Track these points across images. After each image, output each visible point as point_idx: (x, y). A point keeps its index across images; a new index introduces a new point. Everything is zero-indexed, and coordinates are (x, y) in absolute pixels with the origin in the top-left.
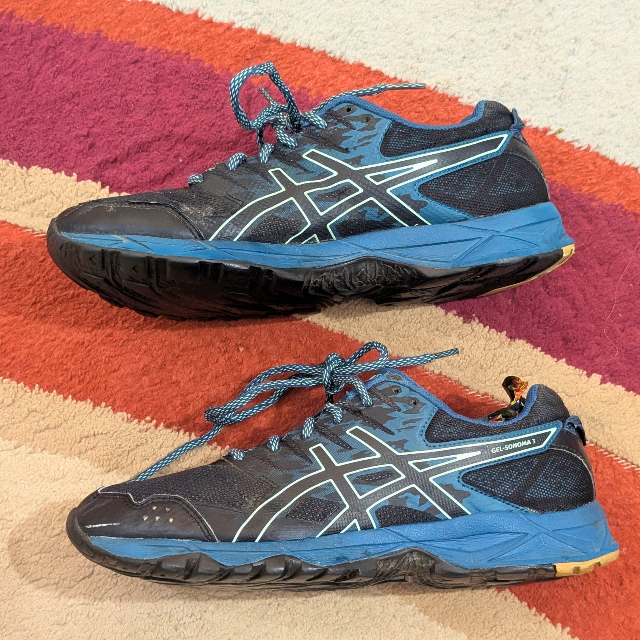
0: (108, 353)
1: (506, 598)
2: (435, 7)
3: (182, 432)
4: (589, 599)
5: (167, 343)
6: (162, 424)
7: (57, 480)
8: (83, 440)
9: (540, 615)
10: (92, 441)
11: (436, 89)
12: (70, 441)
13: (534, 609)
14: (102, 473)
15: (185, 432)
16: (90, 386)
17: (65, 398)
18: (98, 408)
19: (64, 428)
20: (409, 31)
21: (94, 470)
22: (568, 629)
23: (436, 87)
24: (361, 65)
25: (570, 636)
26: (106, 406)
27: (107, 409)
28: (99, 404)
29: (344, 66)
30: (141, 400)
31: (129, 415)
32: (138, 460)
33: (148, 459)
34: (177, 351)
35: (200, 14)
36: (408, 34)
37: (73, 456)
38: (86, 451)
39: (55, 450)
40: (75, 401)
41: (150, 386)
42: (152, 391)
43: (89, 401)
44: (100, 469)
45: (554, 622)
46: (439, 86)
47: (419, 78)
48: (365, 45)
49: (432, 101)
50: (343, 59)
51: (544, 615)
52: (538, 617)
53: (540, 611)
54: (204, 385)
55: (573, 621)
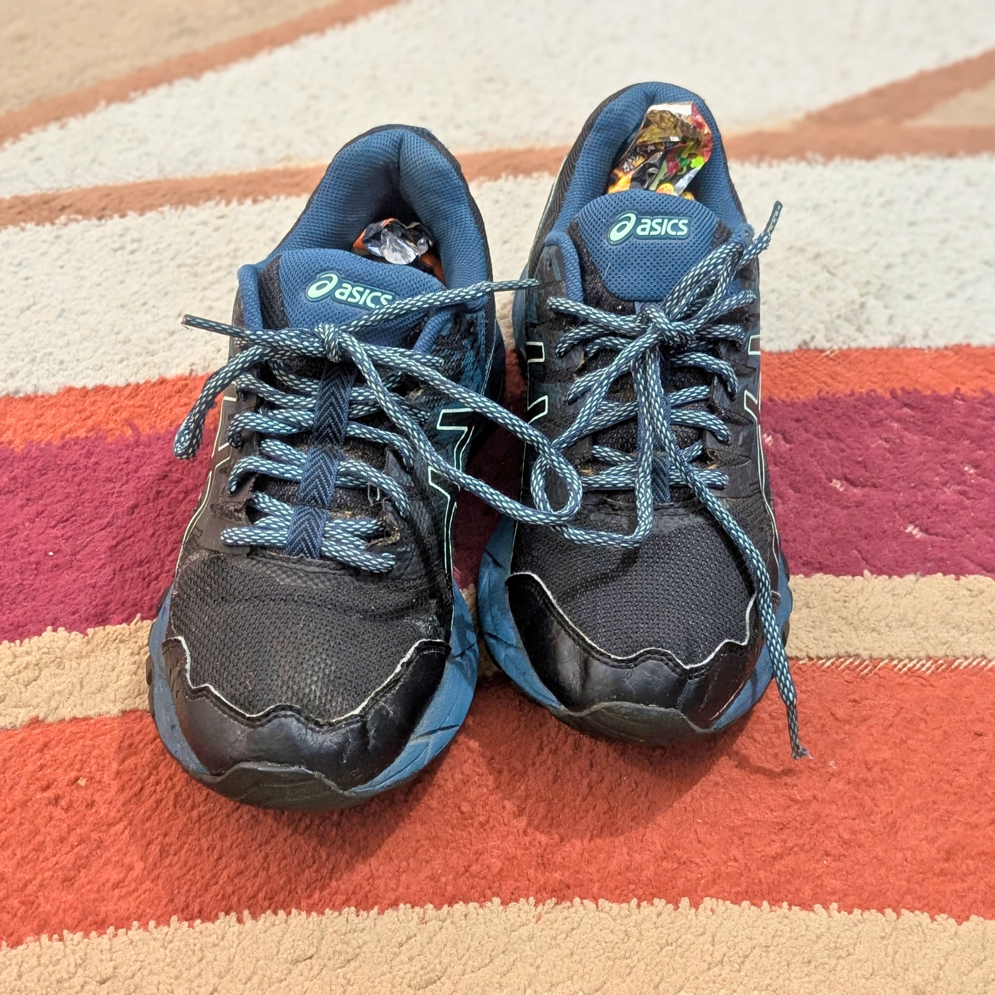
1: (712, 910)
4: (833, 852)
6: (4, 943)
9: (781, 907)
11: (194, 374)
13: (765, 904)
15: (50, 939)
20: (116, 329)
22: (834, 906)
23: (192, 371)
24: (70, 390)
25: (844, 913)
29: (47, 401)
36: (118, 333)
45: (806, 906)
46: (194, 367)
47: (161, 370)
48: (63, 367)
49: (196, 388)
50: (40, 393)
51: (785, 905)
52: (779, 912)
53: (775, 902)
54: (46, 859)
55: (834, 893)
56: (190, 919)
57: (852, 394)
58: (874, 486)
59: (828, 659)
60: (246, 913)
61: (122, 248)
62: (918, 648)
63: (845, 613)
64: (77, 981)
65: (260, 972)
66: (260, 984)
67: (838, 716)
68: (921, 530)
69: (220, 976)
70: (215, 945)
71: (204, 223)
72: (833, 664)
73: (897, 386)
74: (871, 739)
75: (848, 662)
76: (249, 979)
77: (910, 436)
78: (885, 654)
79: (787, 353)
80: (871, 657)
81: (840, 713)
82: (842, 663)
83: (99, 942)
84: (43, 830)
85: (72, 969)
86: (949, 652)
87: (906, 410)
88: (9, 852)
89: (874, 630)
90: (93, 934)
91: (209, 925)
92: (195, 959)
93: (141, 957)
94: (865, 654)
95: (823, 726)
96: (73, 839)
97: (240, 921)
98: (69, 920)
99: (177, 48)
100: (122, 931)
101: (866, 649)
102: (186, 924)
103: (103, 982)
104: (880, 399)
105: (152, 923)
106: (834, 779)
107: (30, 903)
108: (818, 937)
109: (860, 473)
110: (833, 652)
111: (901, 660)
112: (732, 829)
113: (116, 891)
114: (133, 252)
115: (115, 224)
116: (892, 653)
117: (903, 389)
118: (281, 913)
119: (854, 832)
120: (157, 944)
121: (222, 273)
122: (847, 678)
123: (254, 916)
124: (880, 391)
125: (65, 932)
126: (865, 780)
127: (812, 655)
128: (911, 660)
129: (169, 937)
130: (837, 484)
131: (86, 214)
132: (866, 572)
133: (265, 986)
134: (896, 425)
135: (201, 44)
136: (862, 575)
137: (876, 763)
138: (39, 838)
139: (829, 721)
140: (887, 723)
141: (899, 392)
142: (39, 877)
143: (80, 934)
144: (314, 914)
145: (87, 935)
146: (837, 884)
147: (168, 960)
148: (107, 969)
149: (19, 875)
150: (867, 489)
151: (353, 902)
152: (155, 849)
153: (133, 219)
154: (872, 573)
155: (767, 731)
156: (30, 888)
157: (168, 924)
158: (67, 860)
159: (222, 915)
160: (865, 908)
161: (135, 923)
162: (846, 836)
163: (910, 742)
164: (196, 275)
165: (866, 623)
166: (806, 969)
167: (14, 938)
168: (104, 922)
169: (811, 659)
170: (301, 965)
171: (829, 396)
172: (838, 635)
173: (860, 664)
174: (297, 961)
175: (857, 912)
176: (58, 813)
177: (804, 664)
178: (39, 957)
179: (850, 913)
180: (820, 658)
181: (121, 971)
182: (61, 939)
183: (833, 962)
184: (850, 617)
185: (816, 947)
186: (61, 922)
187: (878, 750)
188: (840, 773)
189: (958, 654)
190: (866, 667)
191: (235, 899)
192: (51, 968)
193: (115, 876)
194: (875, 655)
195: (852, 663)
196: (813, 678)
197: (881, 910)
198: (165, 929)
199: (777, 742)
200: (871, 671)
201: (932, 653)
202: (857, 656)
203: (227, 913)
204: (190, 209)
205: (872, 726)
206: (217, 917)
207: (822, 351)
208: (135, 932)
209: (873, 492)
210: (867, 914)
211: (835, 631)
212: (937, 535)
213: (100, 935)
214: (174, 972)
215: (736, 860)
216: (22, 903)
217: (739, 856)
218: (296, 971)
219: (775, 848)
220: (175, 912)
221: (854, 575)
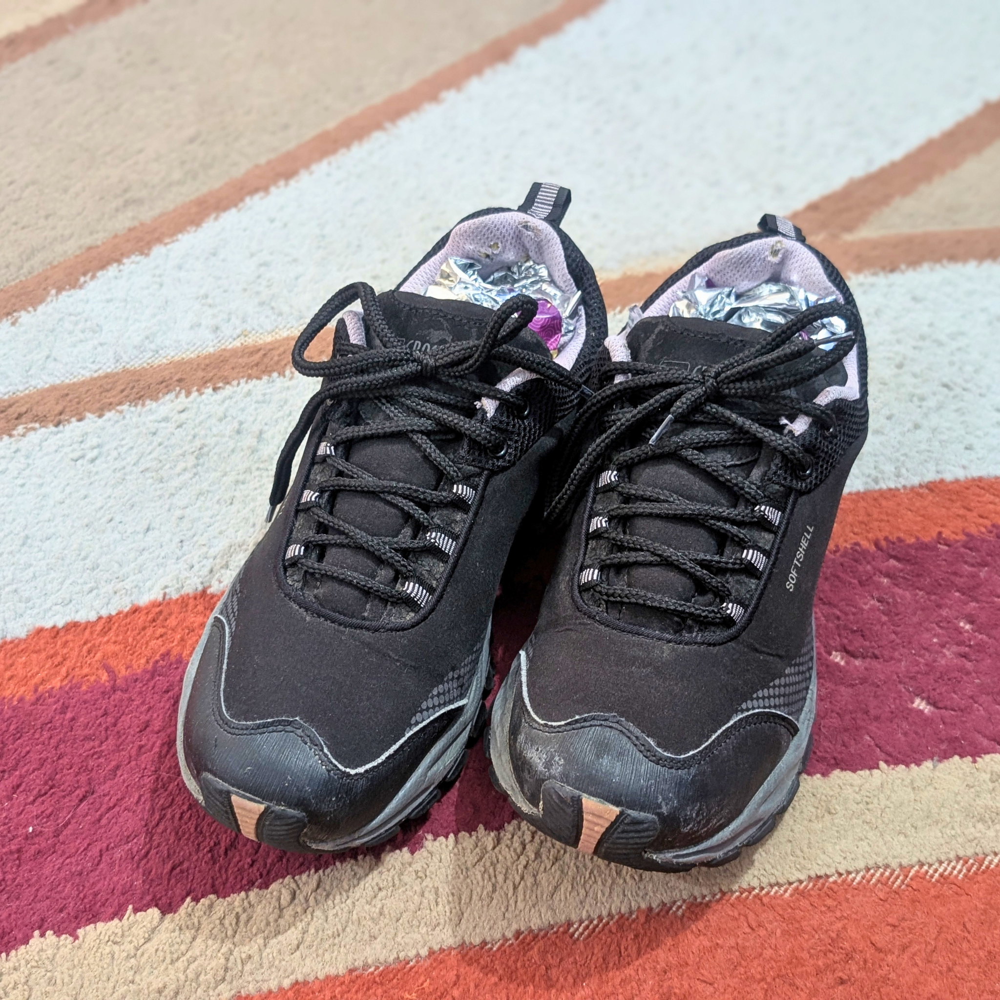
2: (102, 511)
11: (167, 597)
20: (83, 554)
23: (165, 594)
24: (40, 631)
29: (16, 645)
36: (84, 559)
46: (167, 590)
47: (133, 598)
48: (30, 604)
49: (171, 613)
50: (8, 638)
58: (876, 657)
59: (858, 872)
61: (82, 457)
62: (945, 849)
63: (868, 817)
67: (879, 945)
68: (929, 703)
71: (166, 419)
72: (863, 878)
73: (881, 536)
74: (915, 970)
75: (878, 875)
77: (900, 591)
78: (915, 860)
80: (901, 866)
82: (873, 875)
86: (979, 850)
87: (892, 562)
89: (900, 833)
94: (894, 864)
99: (123, 222)
101: (894, 857)
104: (864, 553)
109: (858, 643)
110: (861, 864)
111: (930, 865)
114: (93, 460)
115: (73, 429)
116: (923, 859)
117: (886, 539)
121: (188, 475)
122: (880, 894)
124: (865, 544)
127: (841, 871)
128: (941, 863)
130: (837, 658)
131: (42, 420)
132: (882, 764)
134: (886, 581)
135: (147, 214)
136: (878, 768)
139: (870, 952)
140: (929, 948)
141: (883, 543)
150: (868, 660)
153: (91, 421)
154: (888, 763)
163: (957, 968)
164: (161, 481)
165: (891, 826)
169: (840, 875)
172: (864, 844)
173: (891, 874)
177: (835, 882)
180: (849, 873)
184: (874, 820)
189: (988, 850)
190: (897, 878)
194: (905, 862)
195: (882, 875)
196: (847, 900)
200: (903, 882)
201: (961, 853)
202: (887, 866)
204: (150, 404)
205: (915, 954)
209: (875, 664)
211: (861, 840)
212: (946, 708)
221: (871, 768)
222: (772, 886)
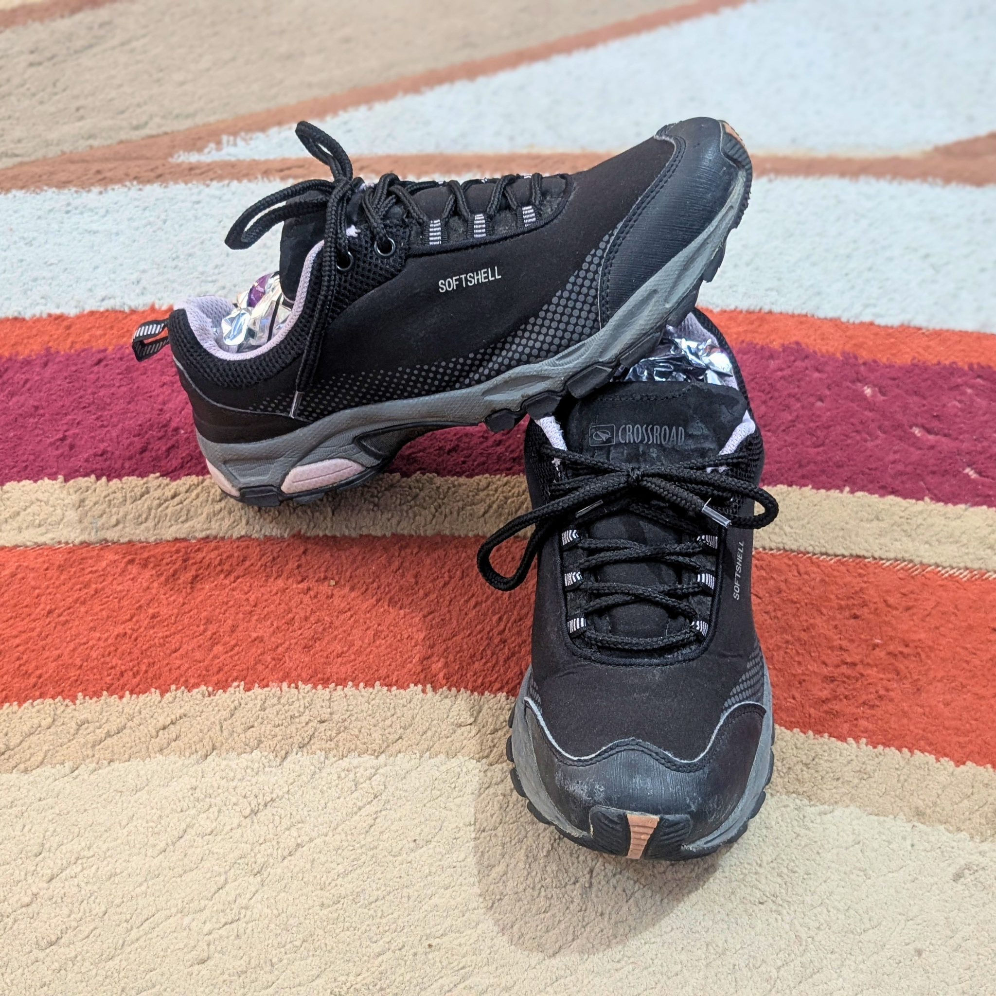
0: (160, 634)
3: (285, 685)
4: (869, 702)
5: (231, 603)
7: (141, 789)
8: (161, 732)
9: (822, 736)
10: (173, 730)
12: (143, 739)
13: (810, 733)
14: (198, 762)
15: (289, 687)
16: (150, 675)
17: (121, 697)
18: (168, 695)
19: (131, 728)
21: (187, 762)
22: (864, 740)
25: (870, 747)
26: (177, 689)
27: (179, 692)
28: (168, 691)
30: (220, 670)
31: (210, 689)
32: (239, 731)
33: (253, 727)
34: (248, 608)
35: (157, 306)
37: (152, 755)
38: (169, 744)
39: (127, 756)
40: (135, 696)
41: (227, 652)
42: (231, 657)
43: (153, 690)
44: (194, 757)
45: (842, 738)
51: (826, 735)
52: (821, 740)
53: (818, 732)
54: (294, 631)
55: (866, 731)
56: (389, 686)
57: (939, 363)
58: (945, 435)
59: (888, 560)
60: (429, 686)
62: (958, 560)
63: (906, 527)
64: (304, 718)
65: (433, 729)
66: (433, 736)
67: (889, 603)
68: (976, 472)
69: (405, 728)
70: (404, 706)
72: (891, 564)
73: (974, 361)
74: (911, 623)
75: (903, 564)
76: (425, 733)
77: (978, 400)
78: (932, 561)
79: (892, 327)
80: (921, 563)
81: (891, 600)
82: (898, 564)
83: (322, 693)
84: (294, 610)
85: (302, 709)
86: (983, 566)
87: (979, 380)
88: (269, 623)
89: (927, 543)
90: (320, 687)
91: (402, 691)
92: (389, 714)
93: (351, 708)
94: (917, 560)
95: (876, 609)
96: (312, 619)
97: (424, 691)
98: (304, 675)
100: (340, 687)
101: (918, 557)
102: (386, 688)
103: (323, 722)
104: (961, 369)
105: (362, 685)
106: (877, 649)
107: (278, 660)
108: (849, 762)
109: (935, 424)
110: (892, 555)
111: (944, 568)
112: (794, 675)
113: (340, 659)
116: (939, 561)
117: (979, 364)
118: (454, 689)
119: (887, 690)
120: (364, 700)
122: (901, 576)
123: (435, 689)
124: (960, 364)
125: (300, 683)
126: (901, 653)
127: (876, 556)
128: (952, 568)
129: (373, 696)
130: (917, 431)
132: (927, 499)
133: (436, 739)
134: (969, 391)
136: (923, 500)
137: (914, 641)
138: (290, 615)
139: (881, 605)
140: (926, 613)
141: (975, 366)
142: (288, 643)
143: (310, 686)
144: (476, 694)
145: (315, 687)
146: (871, 726)
147: (370, 712)
148: (325, 713)
149: (273, 639)
150: (938, 437)
151: (506, 689)
152: (371, 632)
154: (932, 499)
155: (832, 608)
156: (280, 649)
157: (373, 686)
158: (308, 633)
159: (412, 685)
160: (885, 745)
161: (350, 683)
162: (882, 692)
163: (942, 629)
165: (921, 537)
166: (835, 783)
167: (264, 682)
168: (328, 679)
169: (875, 559)
170: (463, 729)
171: (920, 364)
172: (898, 543)
173: (912, 567)
174: (460, 726)
175: (880, 747)
176: (306, 599)
177: (869, 562)
178: (279, 698)
179: (875, 747)
180: (882, 559)
181: (335, 717)
182: (297, 688)
183: (856, 781)
184: (909, 530)
185: (846, 769)
186: (299, 675)
187: (915, 632)
188: (882, 645)
189: (990, 568)
190: (916, 570)
191: (422, 676)
192: (287, 707)
193: (339, 649)
194: (925, 561)
195: (905, 566)
196: (874, 573)
197: (899, 749)
198: (371, 690)
199: (839, 616)
200: (920, 573)
201: (969, 565)
202: (911, 561)
203: (416, 685)
205: (914, 614)
206: (408, 686)
207: (920, 329)
208: (349, 689)
209: (944, 439)
210: (887, 750)
211: (896, 540)
212: (988, 477)
213: (324, 688)
214: (373, 721)
215: (794, 698)
216: (273, 659)
217: (797, 695)
218: (459, 731)
219: (825, 694)
220: (379, 679)
221: (918, 499)
222: (822, 554)
